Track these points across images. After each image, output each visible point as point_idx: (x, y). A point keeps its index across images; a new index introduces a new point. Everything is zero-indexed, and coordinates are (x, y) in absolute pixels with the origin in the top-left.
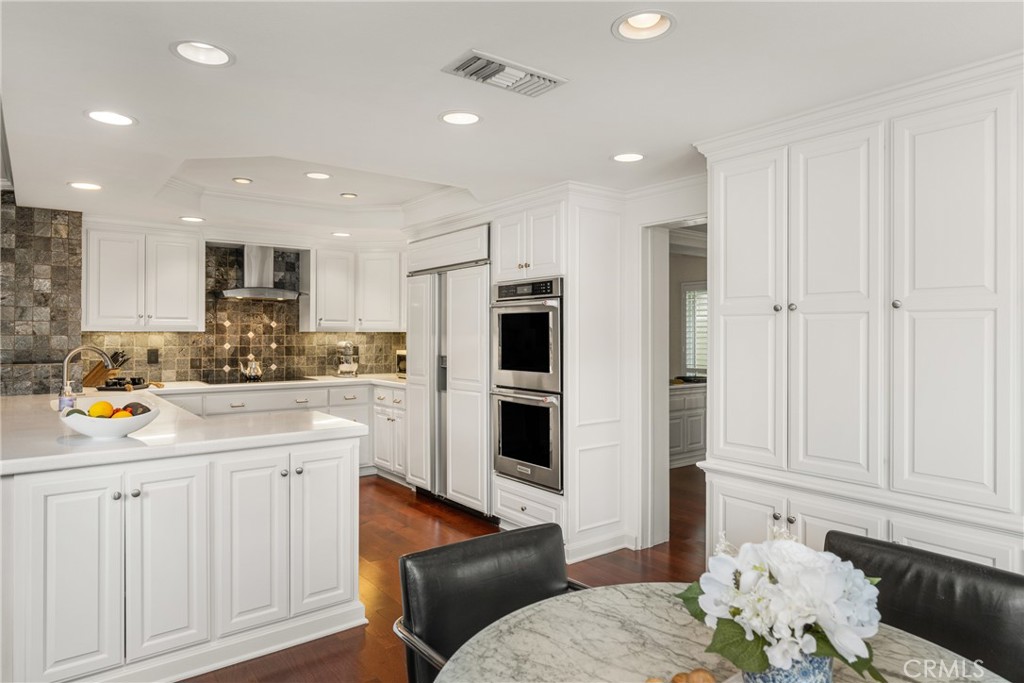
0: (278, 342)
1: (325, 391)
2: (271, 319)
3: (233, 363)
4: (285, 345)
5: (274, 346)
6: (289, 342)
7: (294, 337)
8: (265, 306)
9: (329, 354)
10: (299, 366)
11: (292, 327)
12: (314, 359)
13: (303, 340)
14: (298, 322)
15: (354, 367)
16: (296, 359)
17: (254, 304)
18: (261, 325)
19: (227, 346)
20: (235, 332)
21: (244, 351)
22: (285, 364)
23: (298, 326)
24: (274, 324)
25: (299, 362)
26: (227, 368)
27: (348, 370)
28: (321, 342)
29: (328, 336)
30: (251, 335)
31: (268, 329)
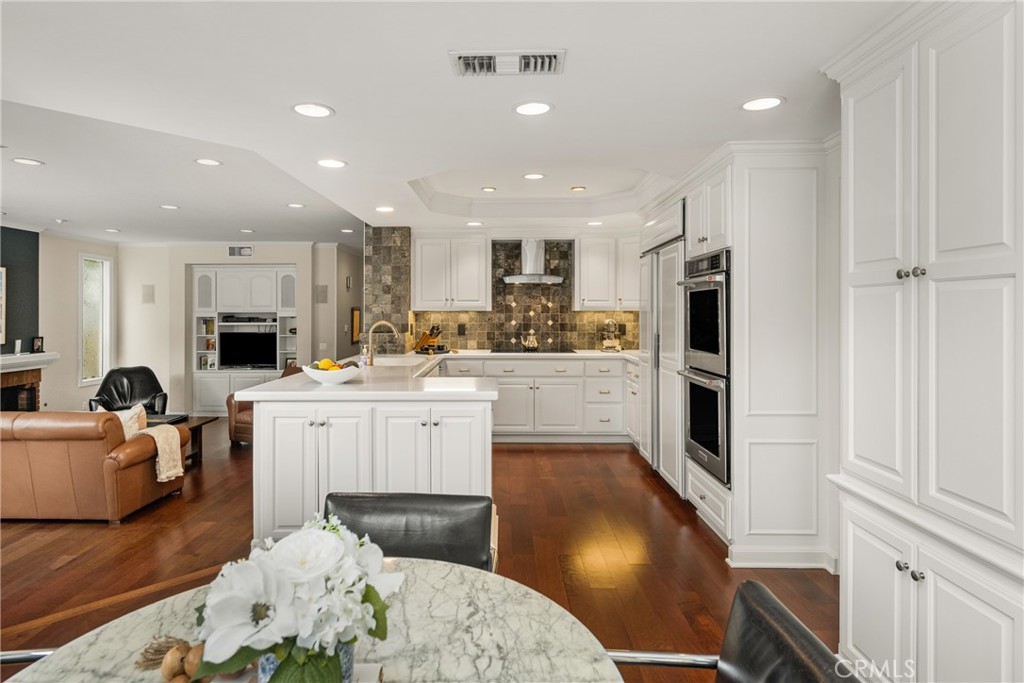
0: (553, 320)
1: (582, 363)
2: (548, 300)
3: (517, 336)
4: (560, 322)
5: (550, 323)
6: (563, 319)
7: (567, 316)
8: (542, 289)
9: (598, 331)
10: (572, 340)
11: (566, 307)
12: (585, 334)
13: (575, 318)
14: (571, 302)
15: (616, 343)
17: (534, 288)
18: (540, 306)
19: (513, 323)
20: (520, 312)
21: (526, 327)
22: (560, 339)
23: (570, 306)
24: (550, 305)
25: (572, 337)
26: (513, 341)
27: (611, 345)
28: (591, 320)
29: (596, 314)
31: (546, 309)
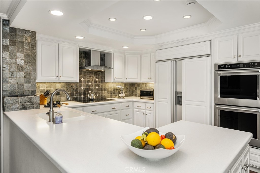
0: (98, 86)
1: (120, 104)
2: (96, 78)
3: (84, 94)
4: (101, 87)
5: (97, 87)
6: (102, 86)
7: (103, 85)
8: (94, 73)
9: (113, 90)
10: (105, 95)
11: (102, 81)
12: (109, 92)
13: (106, 85)
14: (104, 79)
15: (124, 95)
16: (104, 92)
17: (91, 72)
18: (93, 80)
19: (82, 88)
20: (85, 83)
21: (88, 90)
22: (101, 94)
23: (104, 80)
24: (97, 80)
25: (105, 94)
26: (82, 96)
27: (122, 96)
28: (111, 86)
29: (113, 84)
30: (90, 84)
31: (95, 81)
